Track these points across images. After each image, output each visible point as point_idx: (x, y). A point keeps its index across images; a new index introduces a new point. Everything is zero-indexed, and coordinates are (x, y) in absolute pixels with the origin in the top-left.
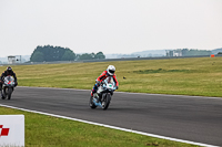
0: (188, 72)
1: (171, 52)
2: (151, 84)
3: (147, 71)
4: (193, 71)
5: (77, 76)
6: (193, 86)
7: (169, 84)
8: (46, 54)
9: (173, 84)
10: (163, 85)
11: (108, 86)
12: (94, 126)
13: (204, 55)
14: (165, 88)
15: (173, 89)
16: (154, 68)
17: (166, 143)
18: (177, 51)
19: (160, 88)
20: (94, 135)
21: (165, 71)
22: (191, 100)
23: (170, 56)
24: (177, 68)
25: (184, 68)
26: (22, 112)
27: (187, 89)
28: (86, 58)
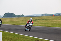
0: (47, 20)
1: (42, 14)
2: (37, 23)
3: (36, 20)
4: (48, 20)
5: (16, 21)
6: (48, 24)
7: (42, 23)
8: (8, 15)
9: (43, 23)
10: (40, 24)
11: (30, 24)
12: (21, 35)
13: (51, 15)
14: (40, 25)
15: (43, 25)
16: (37, 19)
17: (41, 40)
18: (44, 14)
19: (39, 25)
20: (21, 38)
21: (40, 20)
22: (47, 28)
23: (42, 16)
24: (44, 19)
25: (46, 19)
26: (1, 31)
27: (47, 25)
28: (19, 16)
